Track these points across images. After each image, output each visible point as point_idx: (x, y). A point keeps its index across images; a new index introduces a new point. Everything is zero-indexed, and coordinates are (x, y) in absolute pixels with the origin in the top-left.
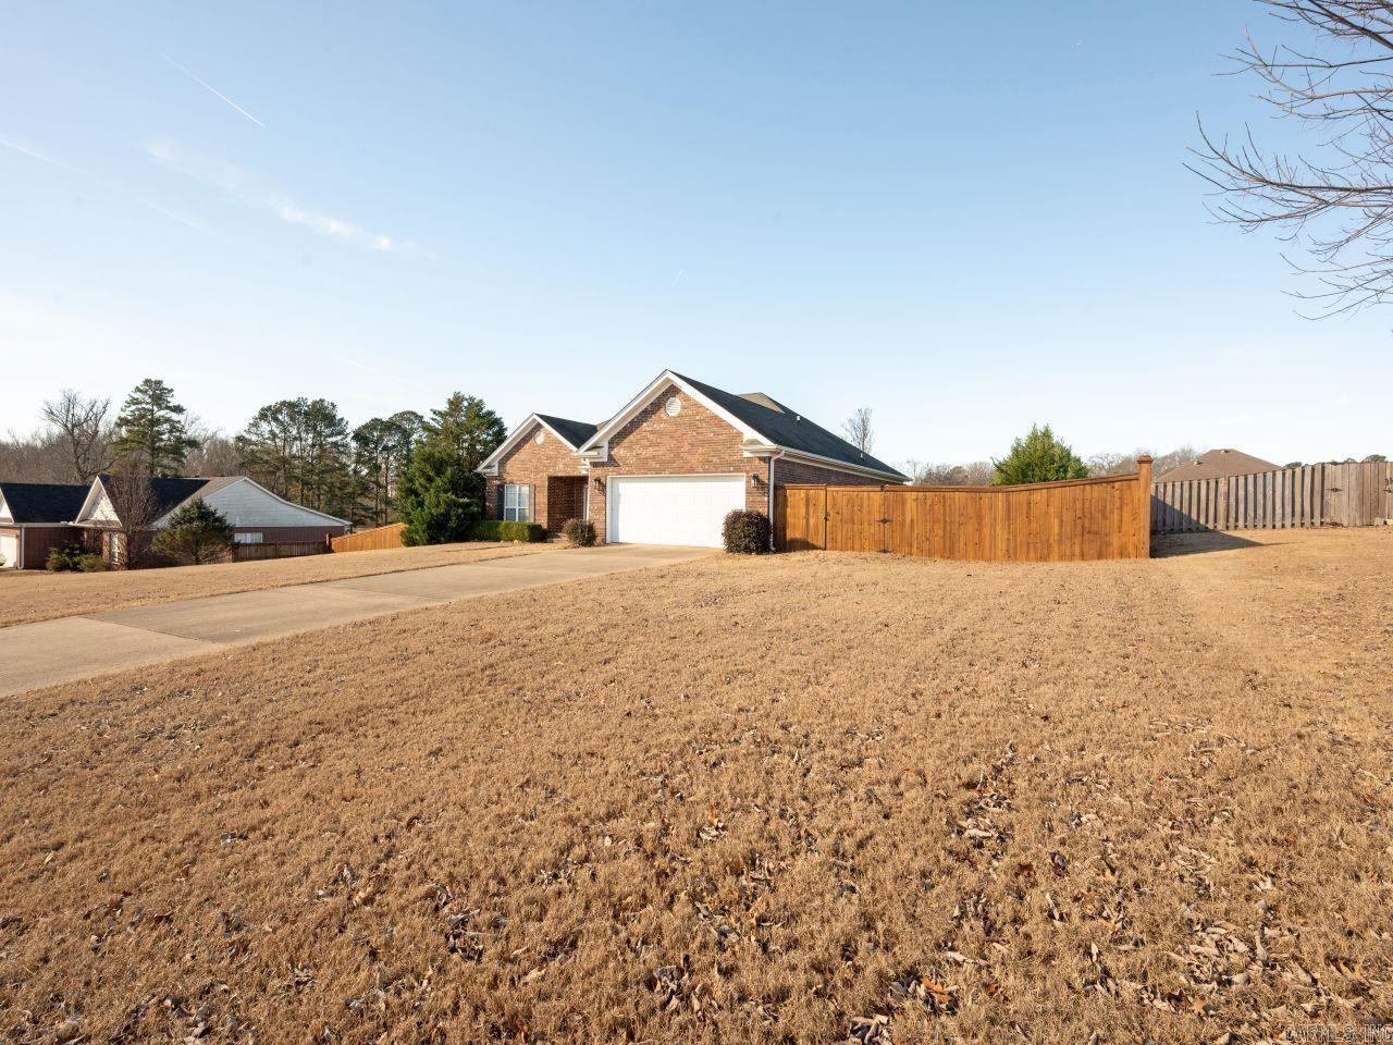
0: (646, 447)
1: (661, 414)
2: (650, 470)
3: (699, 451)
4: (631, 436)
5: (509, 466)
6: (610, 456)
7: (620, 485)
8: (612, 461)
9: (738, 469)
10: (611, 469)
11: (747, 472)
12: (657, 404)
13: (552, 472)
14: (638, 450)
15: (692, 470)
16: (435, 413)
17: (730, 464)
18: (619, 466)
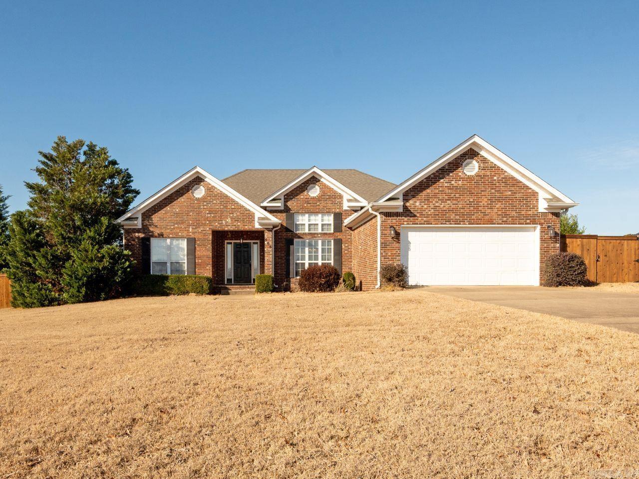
0: (443, 201)
1: (459, 172)
2: (449, 221)
3: (497, 206)
4: (428, 191)
5: (155, 218)
6: (405, 207)
7: (410, 234)
8: (407, 212)
9: (534, 222)
10: (406, 219)
11: (541, 224)
12: (455, 164)
13: (217, 226)
14: (435, 202)
15: (491, 222)
16: (45, 156)
17: (527, 217)
18: (415, 216)
